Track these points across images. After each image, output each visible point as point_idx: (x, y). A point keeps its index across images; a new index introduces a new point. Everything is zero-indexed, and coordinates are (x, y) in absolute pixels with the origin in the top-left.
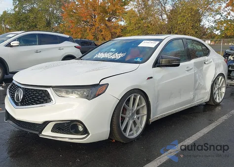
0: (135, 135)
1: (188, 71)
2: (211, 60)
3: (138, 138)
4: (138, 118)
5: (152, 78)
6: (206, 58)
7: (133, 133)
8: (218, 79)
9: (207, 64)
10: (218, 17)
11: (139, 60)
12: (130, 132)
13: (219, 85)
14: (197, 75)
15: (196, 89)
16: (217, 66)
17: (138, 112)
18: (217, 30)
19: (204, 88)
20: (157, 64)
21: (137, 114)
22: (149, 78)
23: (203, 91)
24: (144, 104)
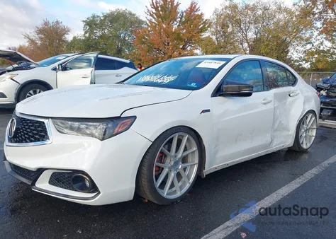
0: (179, 194)
1: (265, 104)
2: (298, 92)
3: (183, 198)
4: (185, 169)
5: (208, 111)
6: (291, 88)
7: (175, 191)
8: (307, 118)
9: (293, 96)
10: (309, 46)
11: (193, 85)
12: (170, 188)
13: (307, 125)
14: (278, 111)
15: (276, 130)
16: (307, 100)
17: (184, 160)
18: (307, 62)
19: (287, 129)
20: (218, 92)
21: (183, 163)
22: (203, 112)
23: (285, 133)
24: (195, 148)
